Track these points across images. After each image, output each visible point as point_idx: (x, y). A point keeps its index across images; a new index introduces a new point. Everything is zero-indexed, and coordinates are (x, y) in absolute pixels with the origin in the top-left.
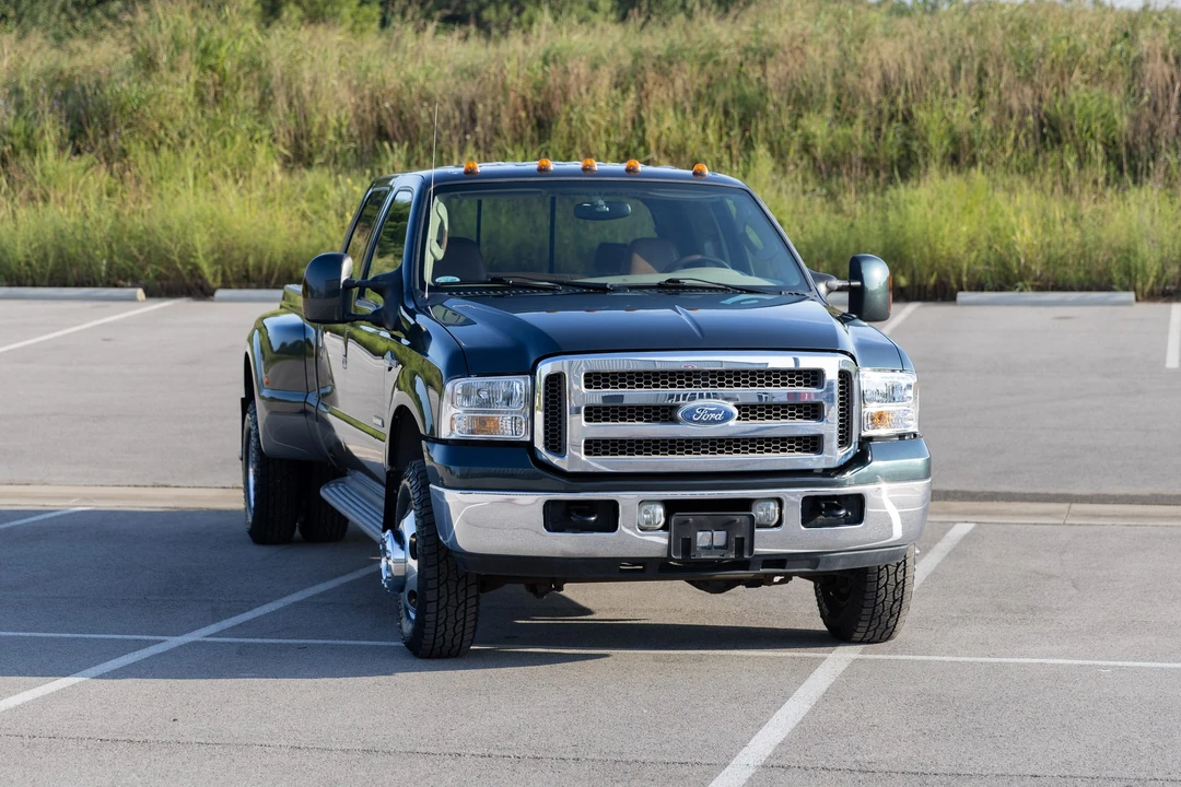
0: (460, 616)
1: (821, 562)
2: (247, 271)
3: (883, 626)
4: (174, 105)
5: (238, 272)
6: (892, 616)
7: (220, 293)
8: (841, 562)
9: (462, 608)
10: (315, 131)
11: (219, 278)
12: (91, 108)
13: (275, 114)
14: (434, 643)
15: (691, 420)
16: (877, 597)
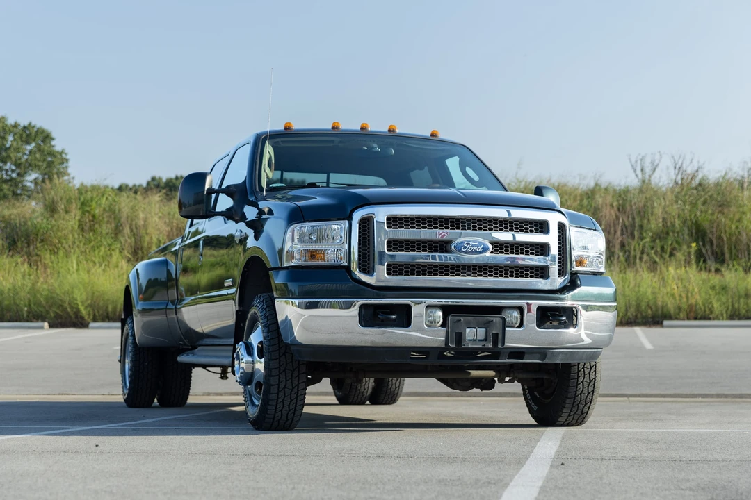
0: (294, 396)
1: (548, 356)
2: (108, 314)
3: (579, 412)
4: (67, 231)
5: (102, 314)
6: (586, 404)
7: (92, 324)
8: (560, 357)
9: (295, 390)
10: (145, 245)
11: (92, 317)
12: (19, 233)
13: (123, 236)
14: (274, 417)
15: (460, 251)
16: (577, 390)
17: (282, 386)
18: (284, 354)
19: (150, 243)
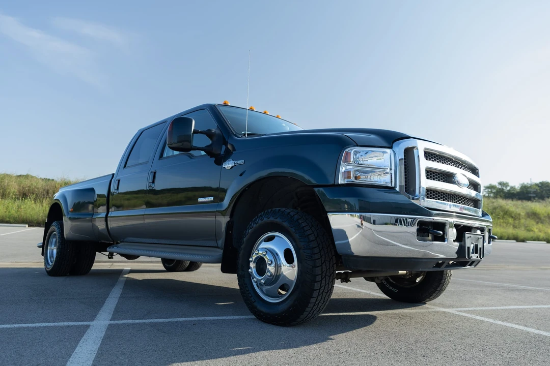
17: (321, 291)
18: (324, 262)
19: (9, 192)
